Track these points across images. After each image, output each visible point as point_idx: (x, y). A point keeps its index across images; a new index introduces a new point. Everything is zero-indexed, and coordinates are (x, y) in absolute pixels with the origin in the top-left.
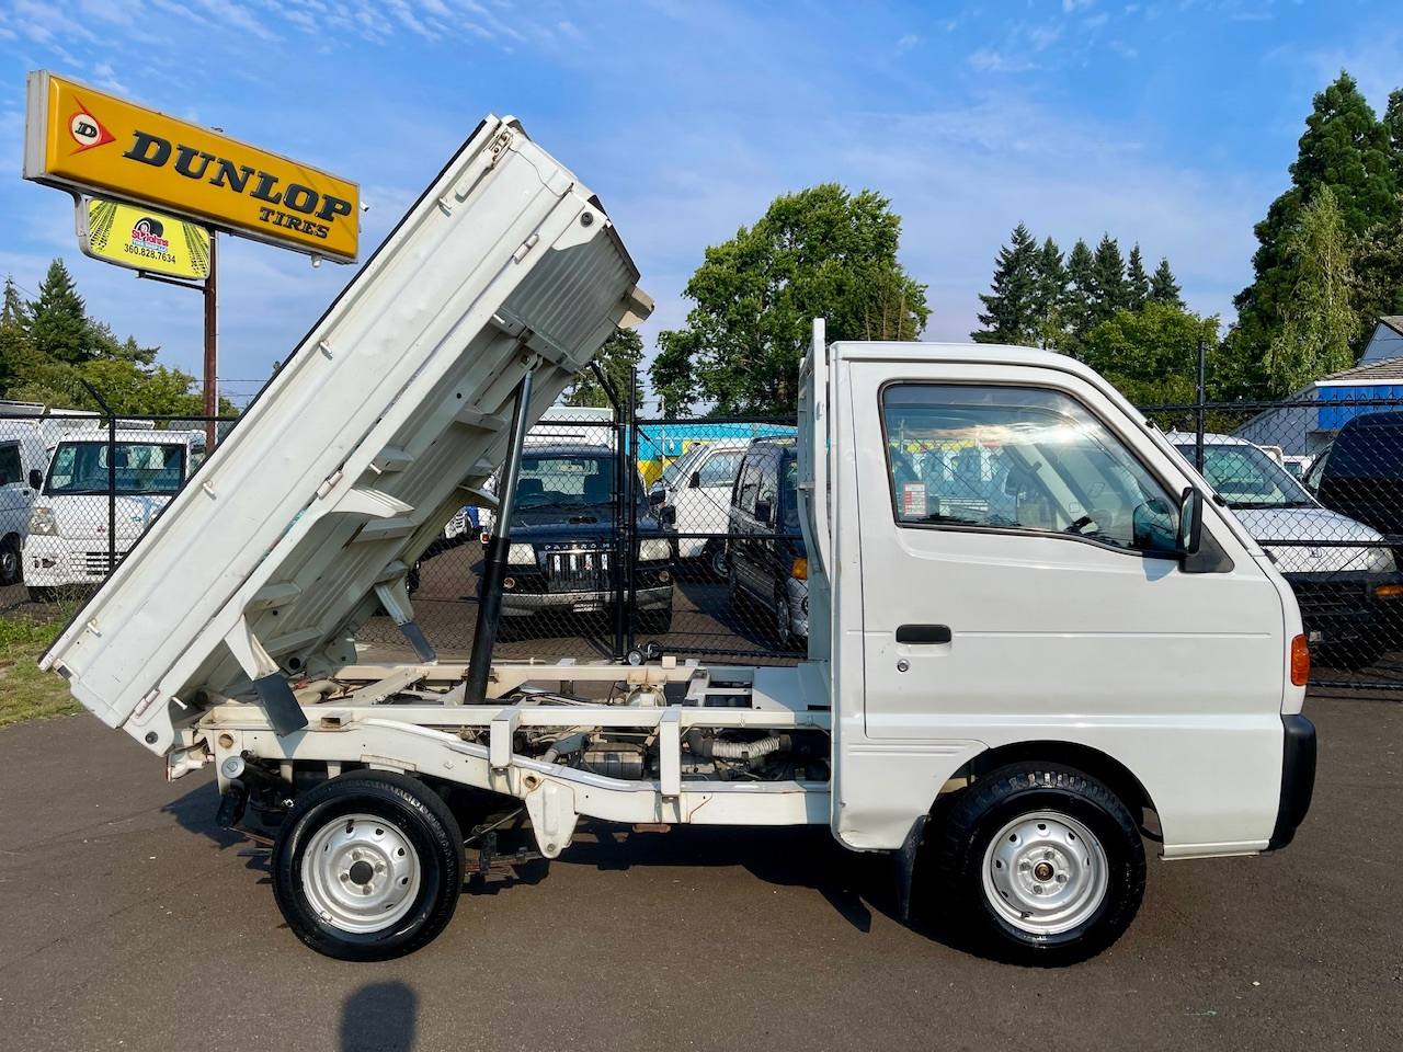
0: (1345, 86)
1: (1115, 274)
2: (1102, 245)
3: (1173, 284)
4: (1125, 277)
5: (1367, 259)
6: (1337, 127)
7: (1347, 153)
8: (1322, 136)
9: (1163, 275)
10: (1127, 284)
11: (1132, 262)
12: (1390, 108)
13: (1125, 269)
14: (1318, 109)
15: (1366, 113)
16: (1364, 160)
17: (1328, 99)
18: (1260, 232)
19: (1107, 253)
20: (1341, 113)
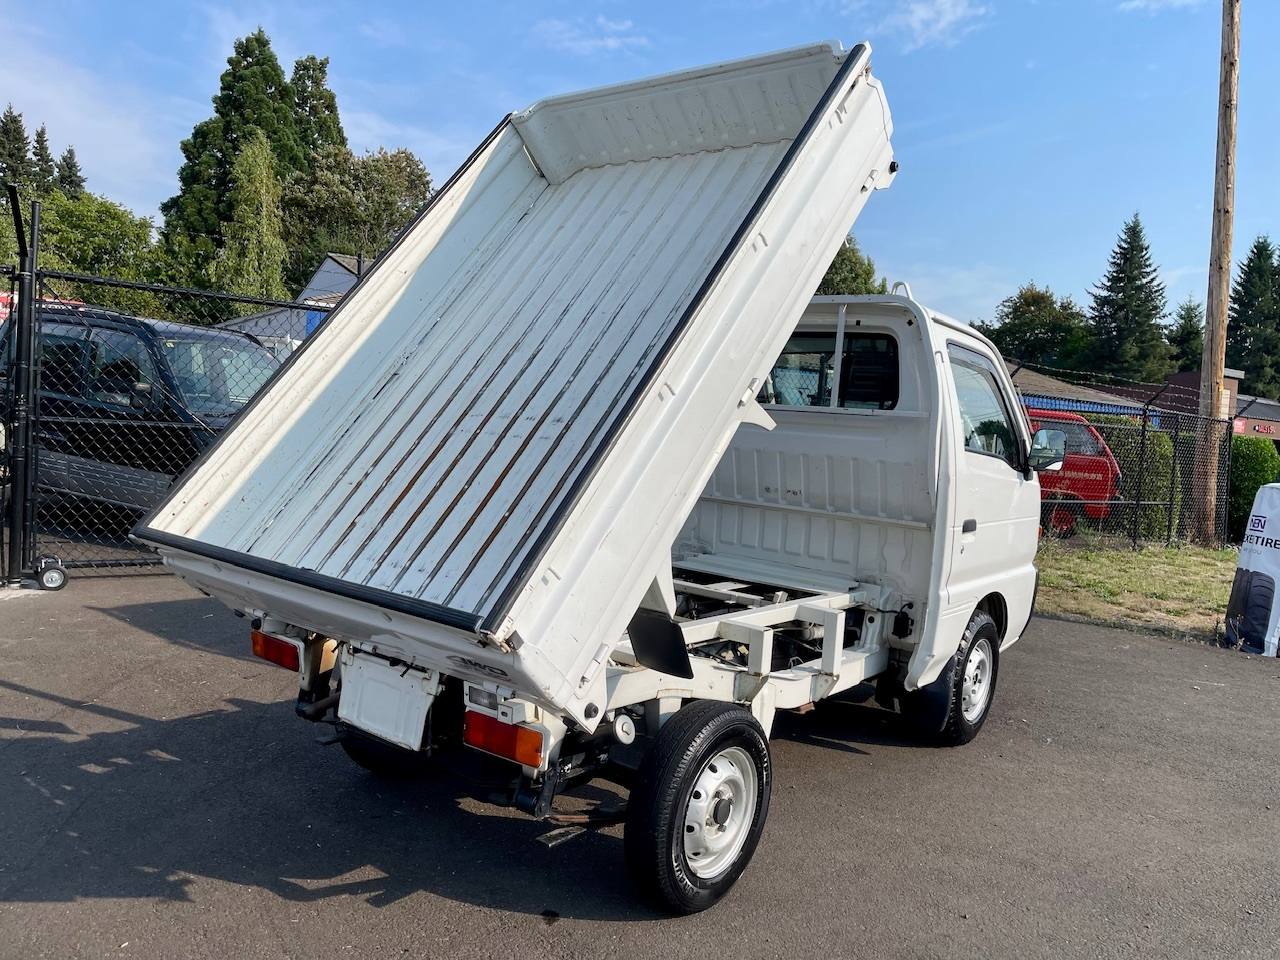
0: (261, 41)
1: (19, 149)
2: (6, 116)
3: (79, 174)
4: (30, 155)
5: (291, 199)
6: (254, 75)
7: (262, 101)
8: (242, 78)
9: (69, 163)
10: (31, 163)
11: (37, 141)
12: (296, 73)
13: (30, 147)
14: (238, 53)
15: (277, 71)
16: (275, 111)
17: (246, 47)
18: (186, 148)
19: (12, 126)
20: (257, 63)
